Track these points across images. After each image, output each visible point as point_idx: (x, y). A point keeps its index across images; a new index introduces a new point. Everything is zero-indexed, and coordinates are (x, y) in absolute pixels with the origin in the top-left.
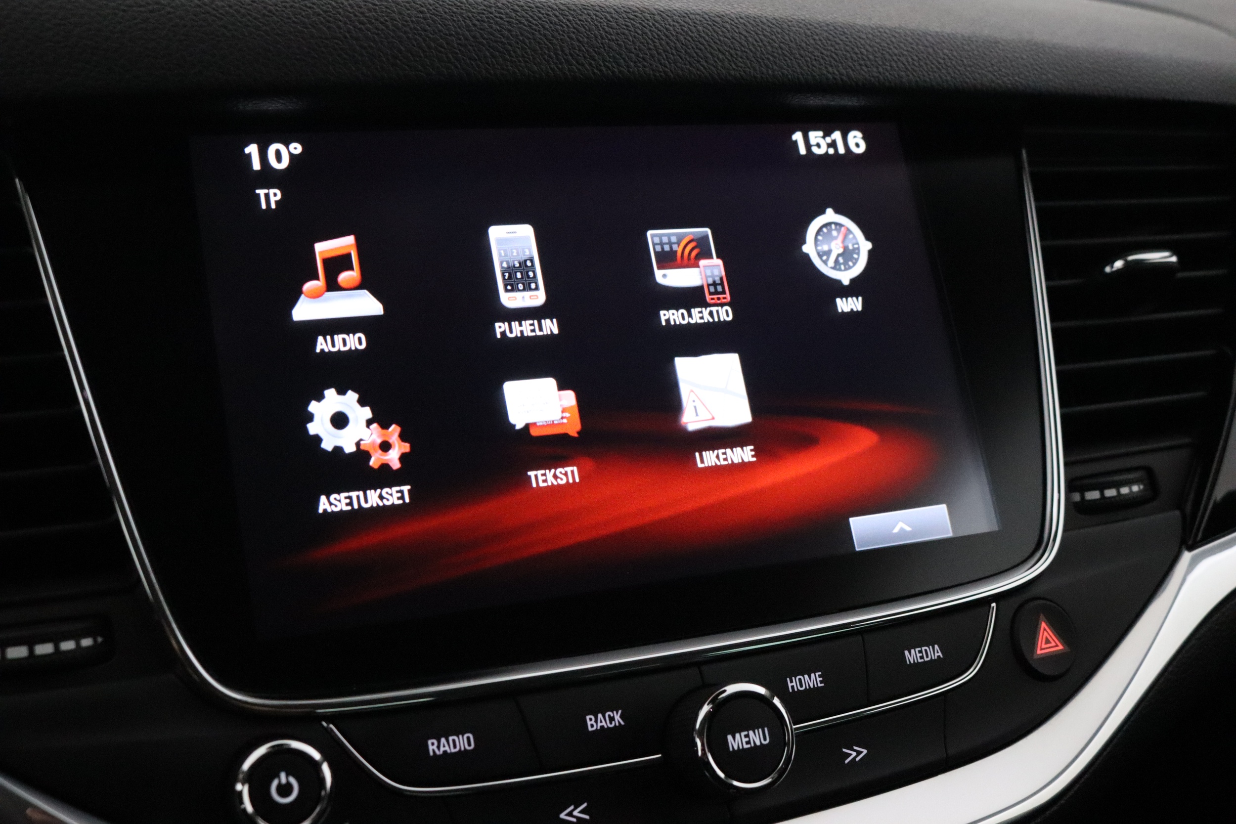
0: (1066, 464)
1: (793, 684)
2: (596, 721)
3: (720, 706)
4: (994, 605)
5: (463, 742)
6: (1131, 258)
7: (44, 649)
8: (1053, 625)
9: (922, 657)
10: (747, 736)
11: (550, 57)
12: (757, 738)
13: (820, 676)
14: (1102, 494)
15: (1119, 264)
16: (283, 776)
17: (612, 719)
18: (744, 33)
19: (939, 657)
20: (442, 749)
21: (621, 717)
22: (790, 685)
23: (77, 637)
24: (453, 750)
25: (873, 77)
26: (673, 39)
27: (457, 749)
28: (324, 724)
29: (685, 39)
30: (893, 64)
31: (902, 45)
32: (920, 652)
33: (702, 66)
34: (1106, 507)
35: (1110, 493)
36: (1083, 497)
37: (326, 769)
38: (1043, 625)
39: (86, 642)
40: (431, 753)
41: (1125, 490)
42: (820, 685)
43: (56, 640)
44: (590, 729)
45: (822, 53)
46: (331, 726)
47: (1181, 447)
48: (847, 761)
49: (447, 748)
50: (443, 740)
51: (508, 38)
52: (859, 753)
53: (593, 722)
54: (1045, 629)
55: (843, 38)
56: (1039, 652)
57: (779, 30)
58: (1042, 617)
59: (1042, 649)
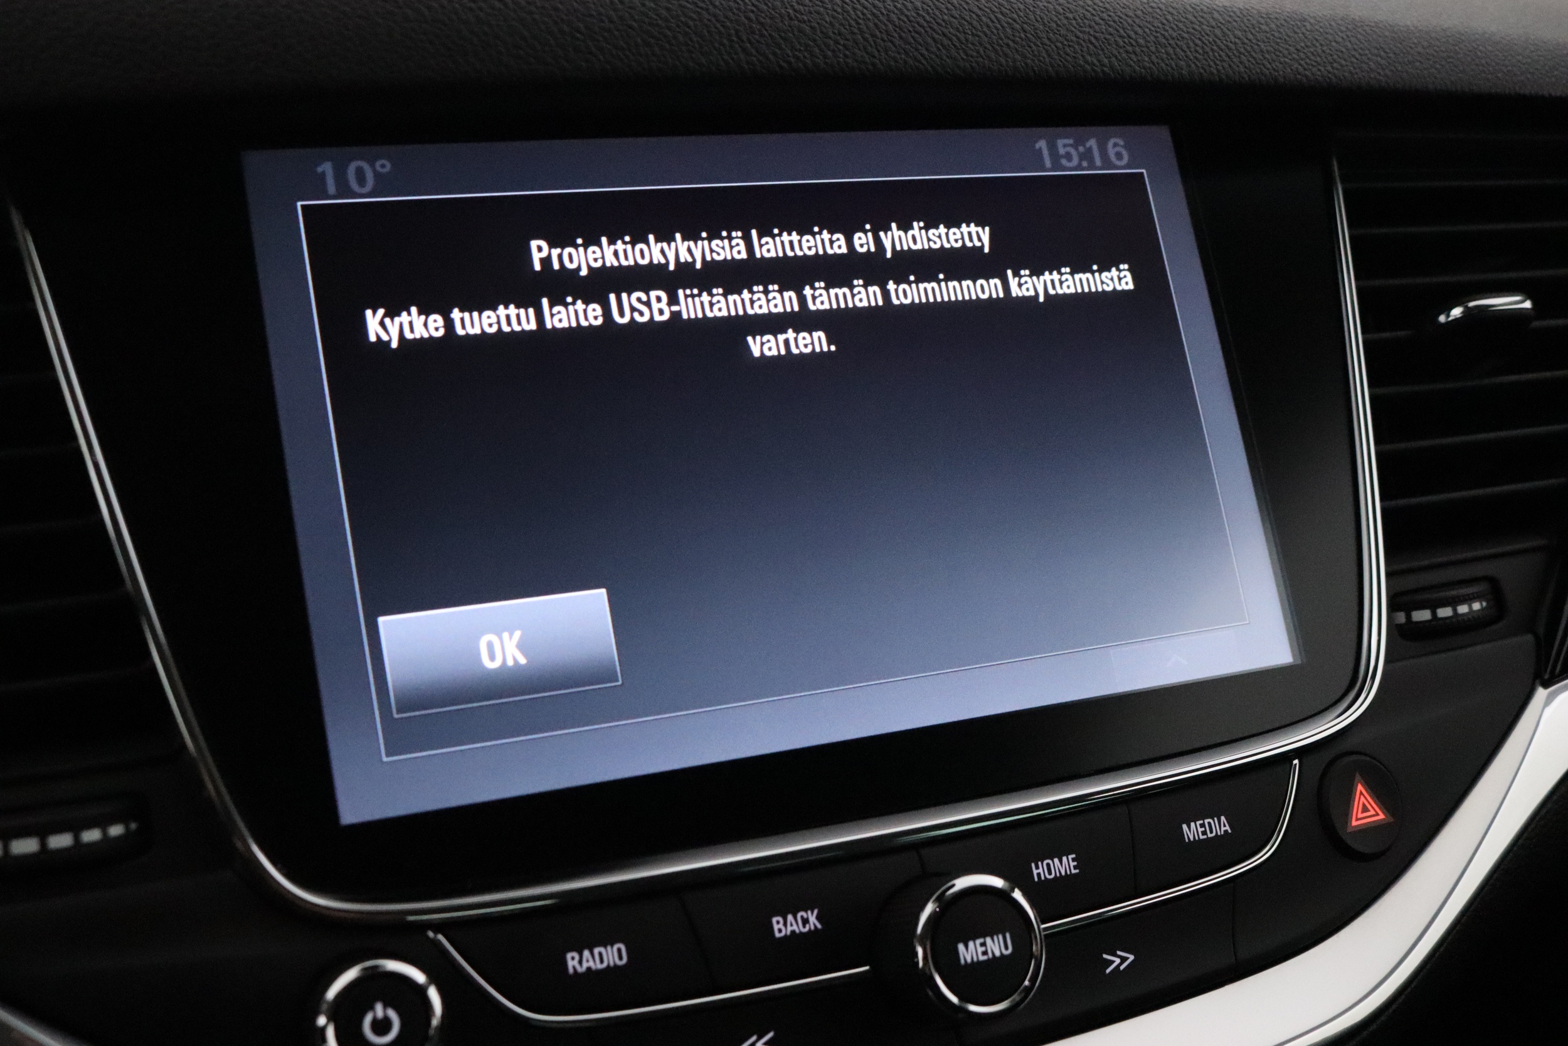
0: (1388, 575)
1: (1040, 871)
2: (785, 924)
3: (949, 906)
4: (1296, 762)
5: (612, 955)
6: (1472, 304)
7: (60, 841)
8: (1370, 786)
9: (1204, 833)
10: (983, 944)
11: (722, 44)
12: (997, 946)
13: (1073, 860)
14: (1434, 614)
15: (1457, 312)
16: (378, 1008)
17: (805, 921)
18: (976, 10)
19: (1226, 831)
20: (585, 965)
21: (818, 918)
22: (1035, 872)
23: (103, 823)
24: (600, 966)
25: (1144, 68)
26: (884, 19)
27: (605, 965)
28: (431, 934)
29: (899, 19)
30: (1171, 51)
31: (1181, 25)
32: (1202, 825)
33: (922, 55)
34: (1437, 631)
35: (1445, 612)
36: (1409, 617)
37: (433, 994)
38: (1360, 788)
39: (116, 830)
40: (571, 971)
41: (1463, 609)
42: (1074, 871)
43: (76, 829)
44: (777, 935)
45: (1078, 37)
46: (440, 937)
47: (1534, 550)
48: (1108, 971)
49: (591, 964)
50: (586, 953)
51: (667, 20)
52: (1124, 959)
53: (781, 926)
54: (1361, 793)
55: (1105, 16)
56: (1354, 823)
57: (1022, 7)
58: (1358, 777)
59: (1357, 819)
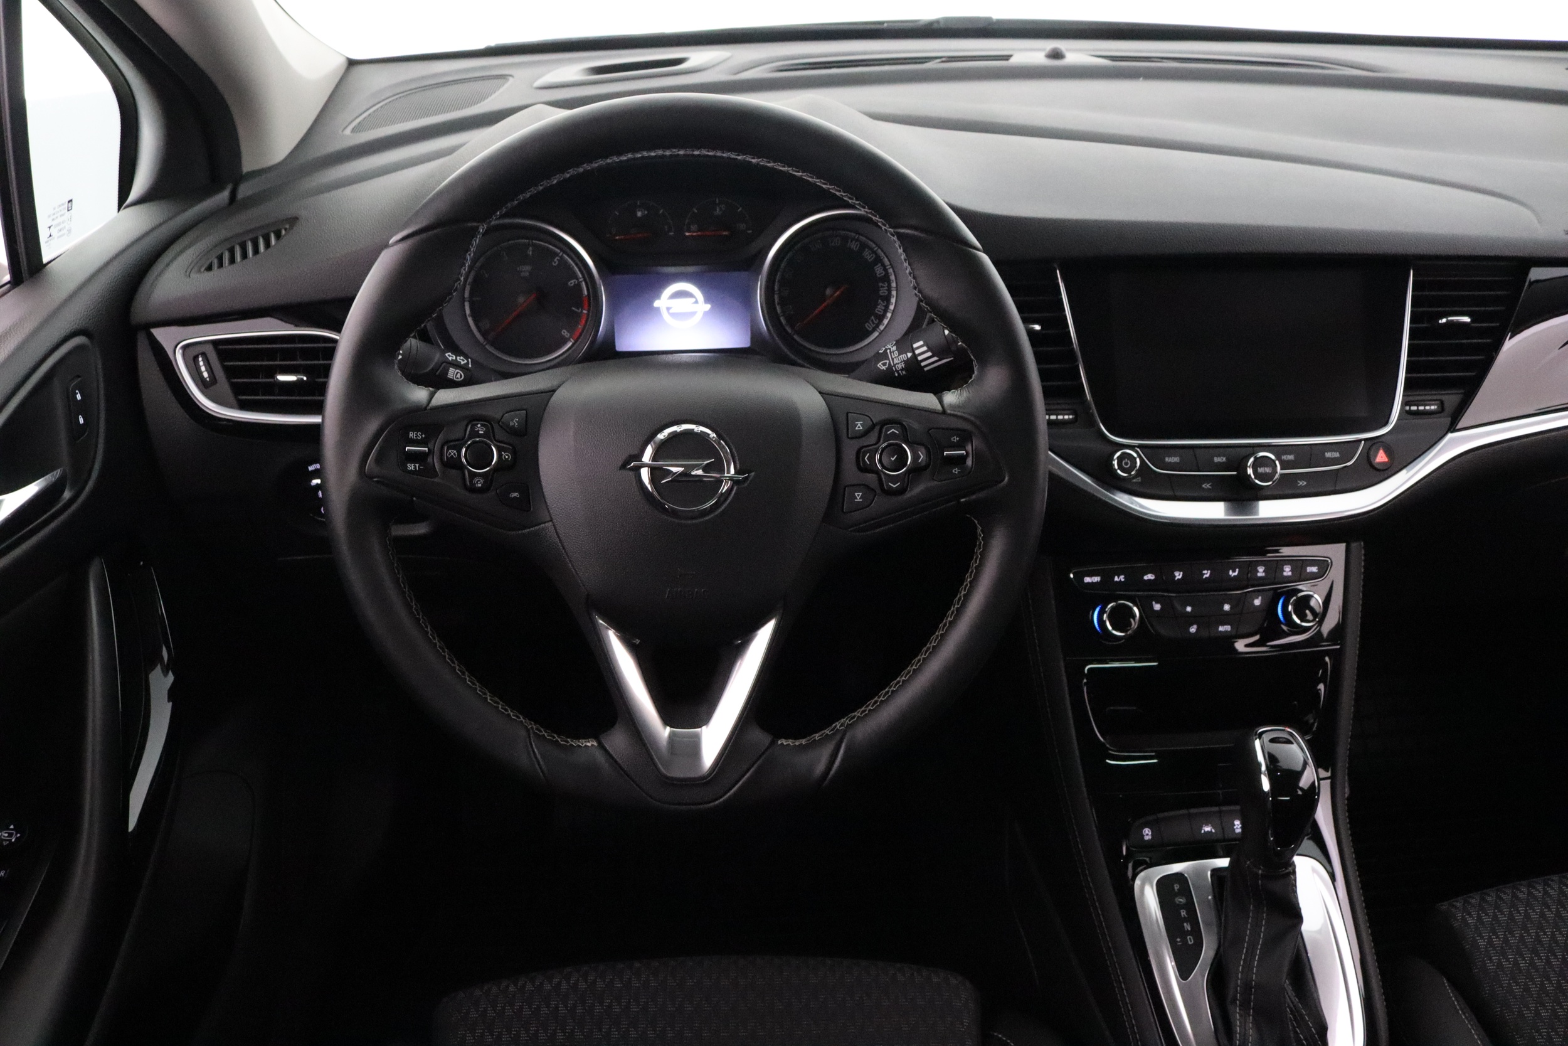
0: (1403, 395)
1: (1284, 457)
3: (1256, 459)
4: (1363, 442)
5: (1176, 459)
6: (1450, 318)
7: (1060, 417)
8: (1385, 452)
9: (1332, 456)
10: (1265, 469)
12: (1268, 470)
13: (1294, 457)
14: (1416, 408)
15: (1444, 320)
16: (1126, 460)
17: (1223, 460)
19: (1338, 457)
21: (1226, 459)
22: (1282, 457)
27: (1174, 461)
32: (1333, 454)
34: (1417, 413)
35: (1421, 408)
36: (1410, 408)
37: (1138, 460)
38: (1381, 451)
40: (1167, 461)
41: (1428, 408)
42: (1293, 460)
44: (1215, 461)
46: (1138, 449)
47: (1461, 393)
48: (1298, 485)
49: (1171, 461)
50: (1170, 458)
52: (1303, 483)
53: (1217, 460)
54: (1381, 453)
56: (1377, 461)
58: (1381, 448)
59: (1379, 460)
